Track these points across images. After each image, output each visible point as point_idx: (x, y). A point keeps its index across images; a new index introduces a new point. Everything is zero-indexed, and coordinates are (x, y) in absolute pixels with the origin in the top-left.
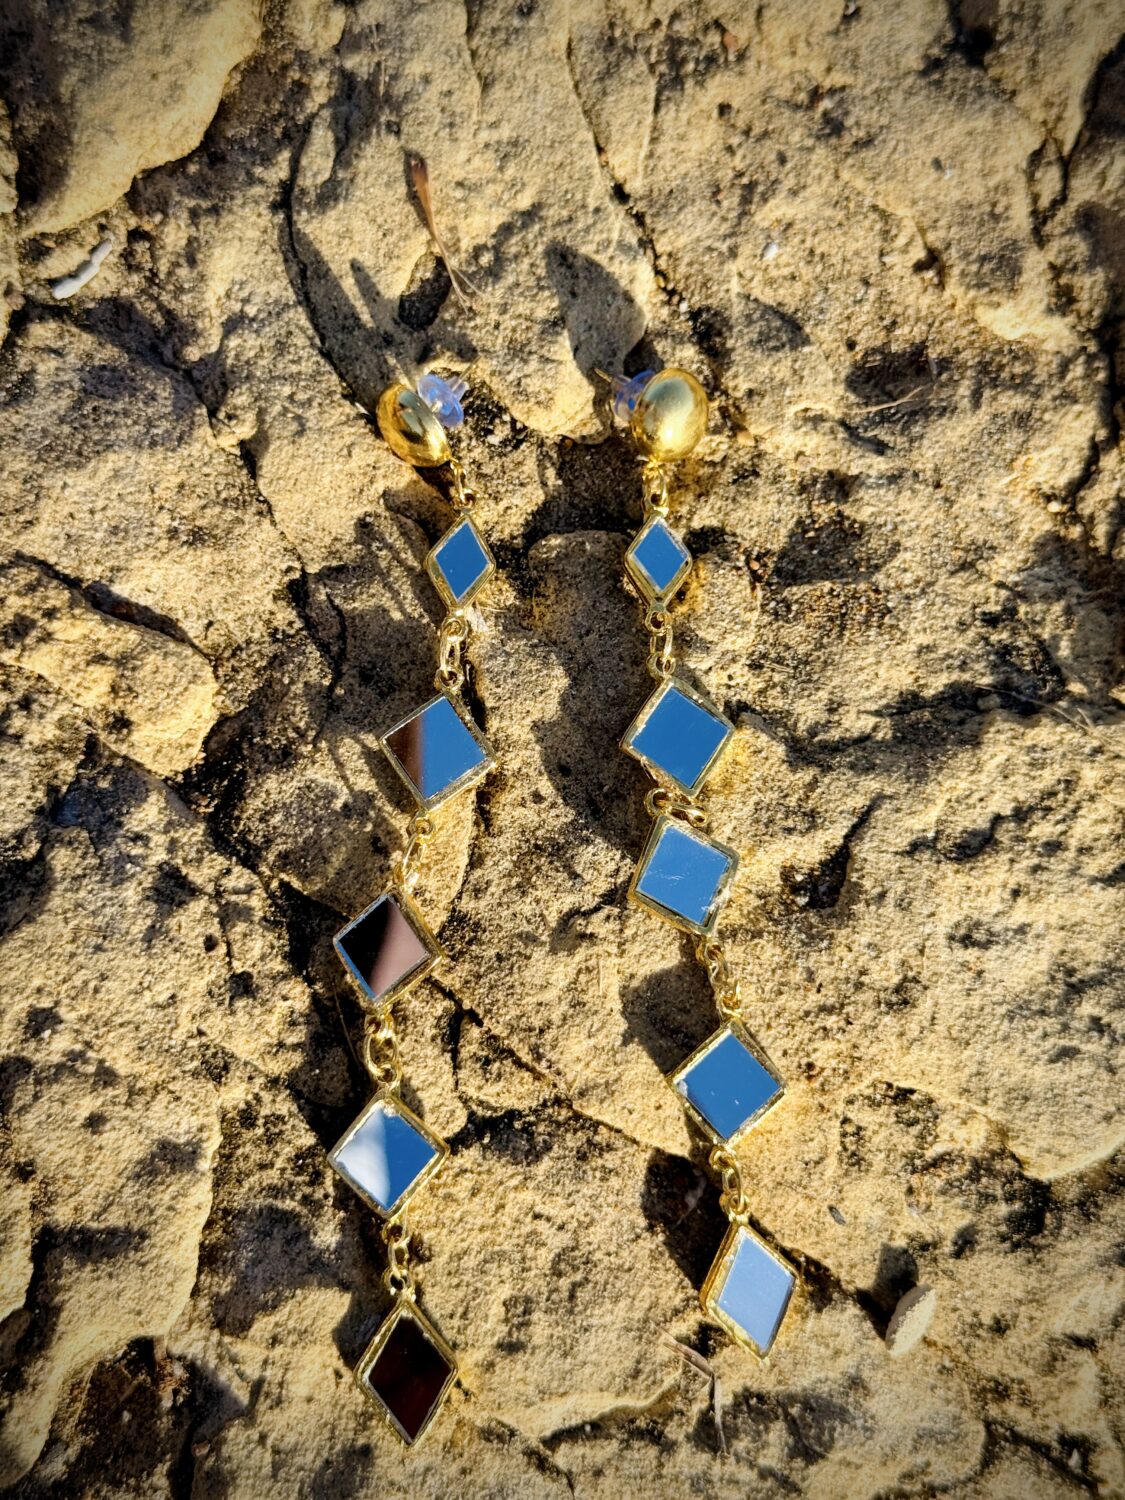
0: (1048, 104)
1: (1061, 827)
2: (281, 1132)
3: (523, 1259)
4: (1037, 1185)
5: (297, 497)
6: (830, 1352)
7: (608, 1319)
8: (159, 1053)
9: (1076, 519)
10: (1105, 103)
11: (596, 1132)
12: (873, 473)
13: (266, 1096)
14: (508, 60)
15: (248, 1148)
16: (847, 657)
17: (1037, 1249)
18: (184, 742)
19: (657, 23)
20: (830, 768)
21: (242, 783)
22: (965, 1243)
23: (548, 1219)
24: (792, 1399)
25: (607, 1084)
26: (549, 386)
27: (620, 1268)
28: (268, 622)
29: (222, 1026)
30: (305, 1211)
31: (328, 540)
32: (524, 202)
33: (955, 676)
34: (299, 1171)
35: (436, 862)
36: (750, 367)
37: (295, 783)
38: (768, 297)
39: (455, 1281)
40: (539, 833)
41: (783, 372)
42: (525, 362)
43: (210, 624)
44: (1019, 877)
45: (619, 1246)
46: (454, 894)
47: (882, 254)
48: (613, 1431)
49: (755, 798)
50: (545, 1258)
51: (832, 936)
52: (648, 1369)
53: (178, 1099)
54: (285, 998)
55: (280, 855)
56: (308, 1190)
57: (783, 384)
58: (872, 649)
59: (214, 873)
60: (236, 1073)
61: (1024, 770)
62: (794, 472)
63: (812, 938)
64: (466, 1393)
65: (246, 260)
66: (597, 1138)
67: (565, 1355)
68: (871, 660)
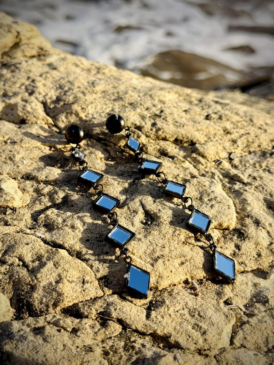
0: (43, 120)
2: (116, 348)
3: (185, 319)
4: (234, 229)
6: (246, 285)
7: (211, 313)
8: (74, 357)
10: (51, 115)
11: (167, 290)
13: (105, 345)
15: (113, 358)
17: (247, 237)
18: (7, 310)
20: (128, 204)
21: (29, 303)
22: (238, 247)
23: (180, 310)
24: (251, 299)
25: (159, 277)
26: (11, 196)
27: (201, 306)
29: (80, 341)
30: (139, 355)
34: (128, 350)
35: (85, 274)
36: (41, 174)
37: (40, 290)
39: (180, 333)
42: (2, 196)
45: (196, 303)
46: (94, 276)
47: (42, 152)
48: (237, 330)
49: (123, 217)
50: (188, 316)
51: (161, 222)
52: (227, 314)
53: (89, 362)
54: (86, 324)
55: (53, 305)
56: (134, 352)
58: (111, 188)
59: (43, 321)
60: (94, 347)
63: (158, 225)
64: (208, 350)
66: (169, 290)
67: (213, 325)
68: (113, 190)
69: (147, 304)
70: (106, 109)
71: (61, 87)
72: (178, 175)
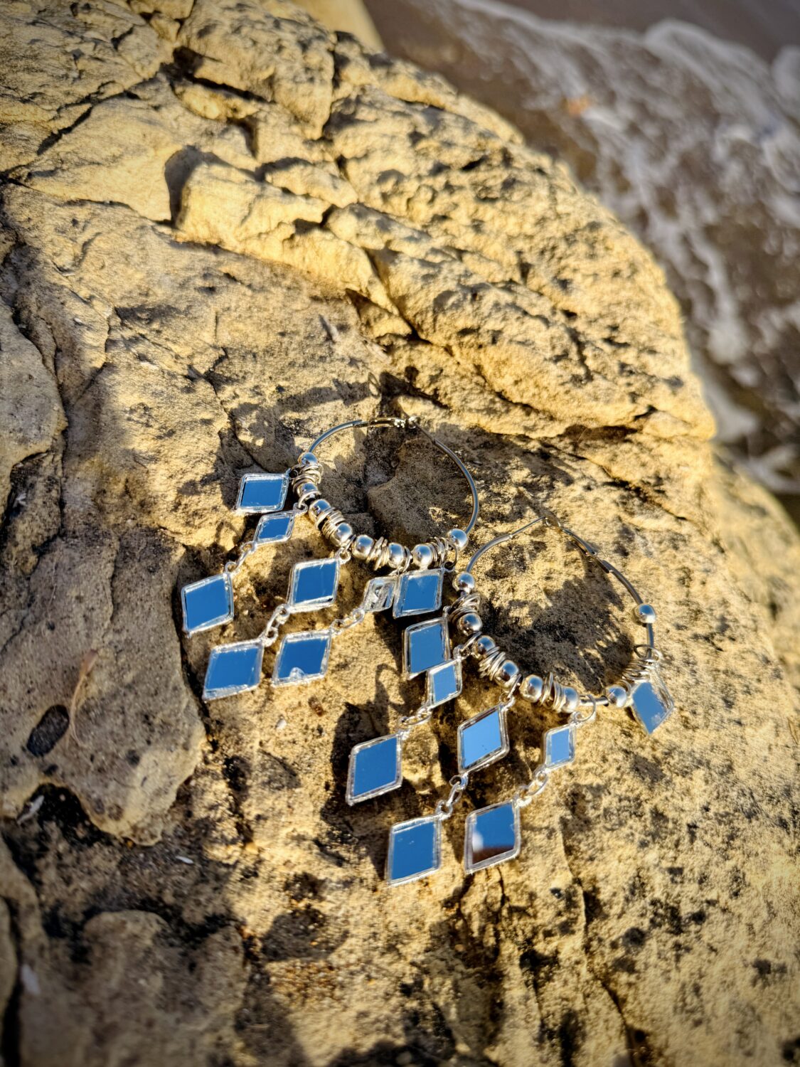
12: (334, 879)
41: (281, 805)
62: (282, 875)
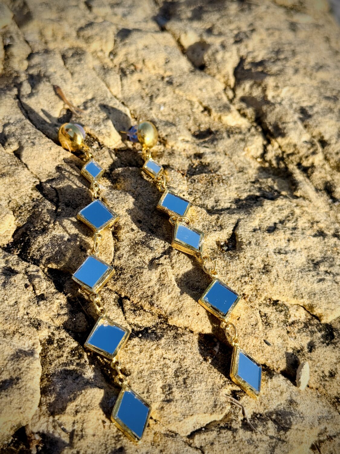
0: (224, 77)
1: (294, 224)
2: (64, 344)
3: (164, 373)
4: (327, 325)
5: (35, 161)
6: (279, 393)
7: (200, 388)
8: (14, 320)
9: (266, 161)
10: (239, 76)
11: (177, 330)
13: (56, 333)
14: (78, 69)
15: (52, 352)
16: (217, 189)
17: (335, 343)
18: (5, 234)
19: (115, 66)
20: (222, 214)
21: (29, 242)
22: (311, 347)
23: (169, 359)
24: (271, 413)
25: (178, 309)
26: (109, 131)
27: (198, 373)
28: (30, 197)
29: (36, 310)
30: (79, 368)
31: (47, 173)
32: (90, 97)
33: (249, 193)
34: (74, 355)
35: (103, 251)
36: (165, 130)
37: (49, 237)
38: (163, 119)
39: (142, 380)
40: (136, 239)
42: (100, 126)
43: (10, 201)
44: (288, 236)
45: (196, 366)
46: (111, 260)
47: (192, 109)
48: (213, 428)
49: (201, 224)
50: (171, 372)
51: (238, 256)
52: (219, 404)
53: (23, 335)
54: (57, 299)
55: (47, 259)
56: (78, 361)
57: (175, 133)
58: (223, 188)
59: (24, 267)
60: (43, 326)
61: (278, 211)
63: (232, 258)
64: (155, 421)
65: (8, 110)
66: (179, 332)
67: (188, 402)
68: (223, 190)
69: (140, 327)
70: (304, 101)
71: (278, 52)
72: (317, 222)
